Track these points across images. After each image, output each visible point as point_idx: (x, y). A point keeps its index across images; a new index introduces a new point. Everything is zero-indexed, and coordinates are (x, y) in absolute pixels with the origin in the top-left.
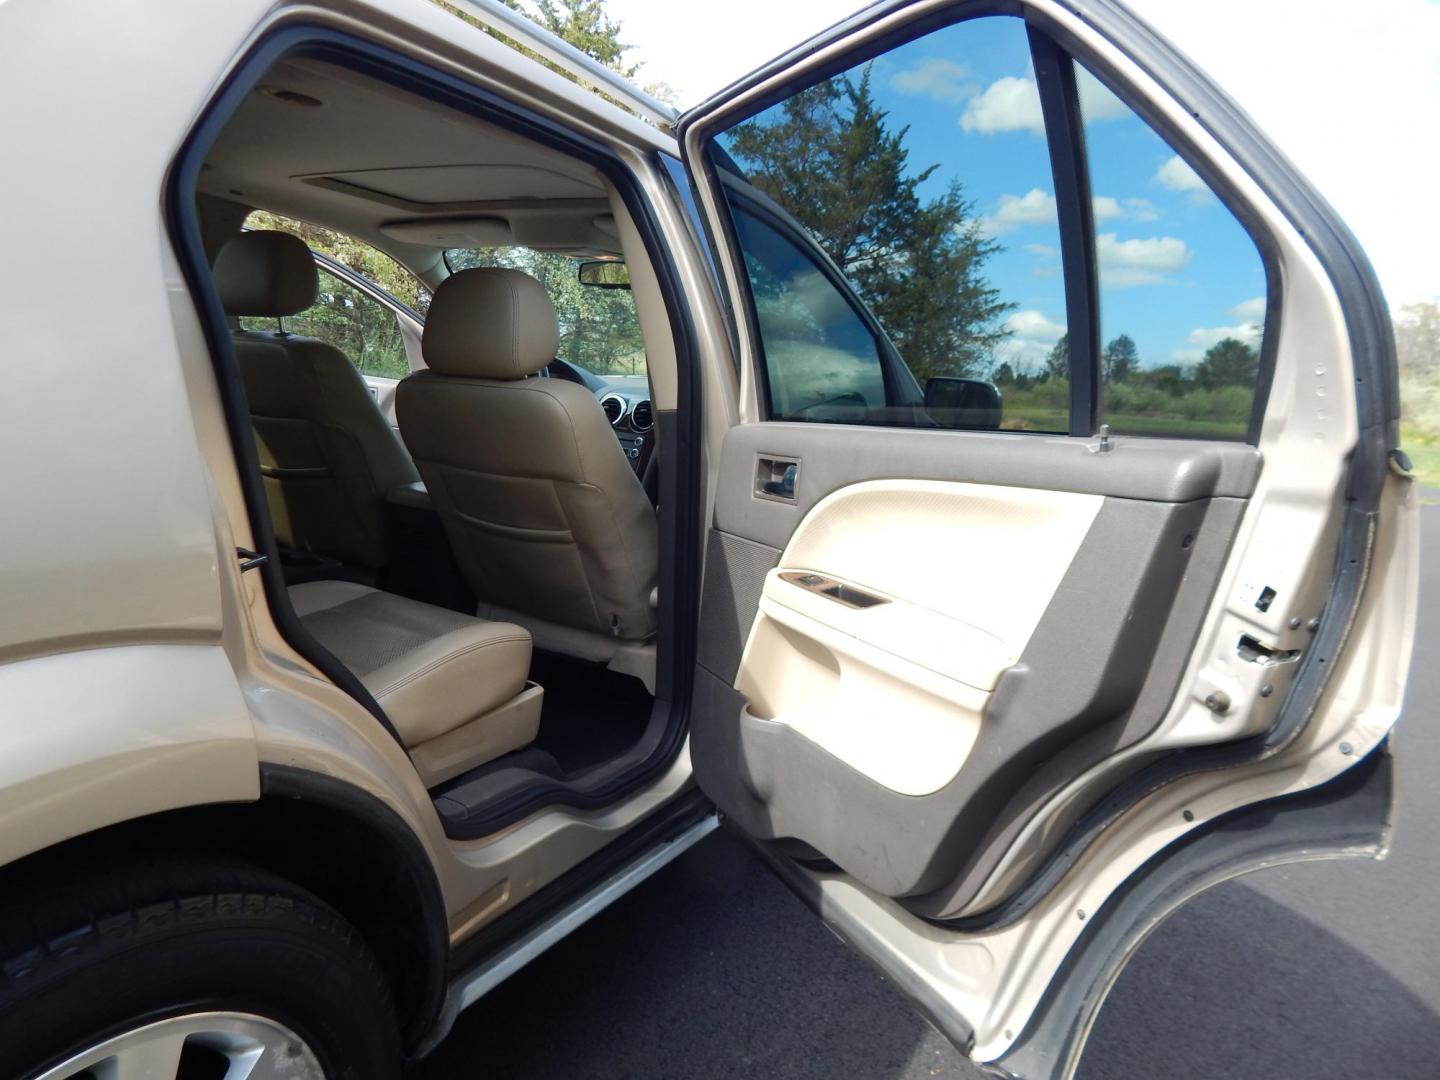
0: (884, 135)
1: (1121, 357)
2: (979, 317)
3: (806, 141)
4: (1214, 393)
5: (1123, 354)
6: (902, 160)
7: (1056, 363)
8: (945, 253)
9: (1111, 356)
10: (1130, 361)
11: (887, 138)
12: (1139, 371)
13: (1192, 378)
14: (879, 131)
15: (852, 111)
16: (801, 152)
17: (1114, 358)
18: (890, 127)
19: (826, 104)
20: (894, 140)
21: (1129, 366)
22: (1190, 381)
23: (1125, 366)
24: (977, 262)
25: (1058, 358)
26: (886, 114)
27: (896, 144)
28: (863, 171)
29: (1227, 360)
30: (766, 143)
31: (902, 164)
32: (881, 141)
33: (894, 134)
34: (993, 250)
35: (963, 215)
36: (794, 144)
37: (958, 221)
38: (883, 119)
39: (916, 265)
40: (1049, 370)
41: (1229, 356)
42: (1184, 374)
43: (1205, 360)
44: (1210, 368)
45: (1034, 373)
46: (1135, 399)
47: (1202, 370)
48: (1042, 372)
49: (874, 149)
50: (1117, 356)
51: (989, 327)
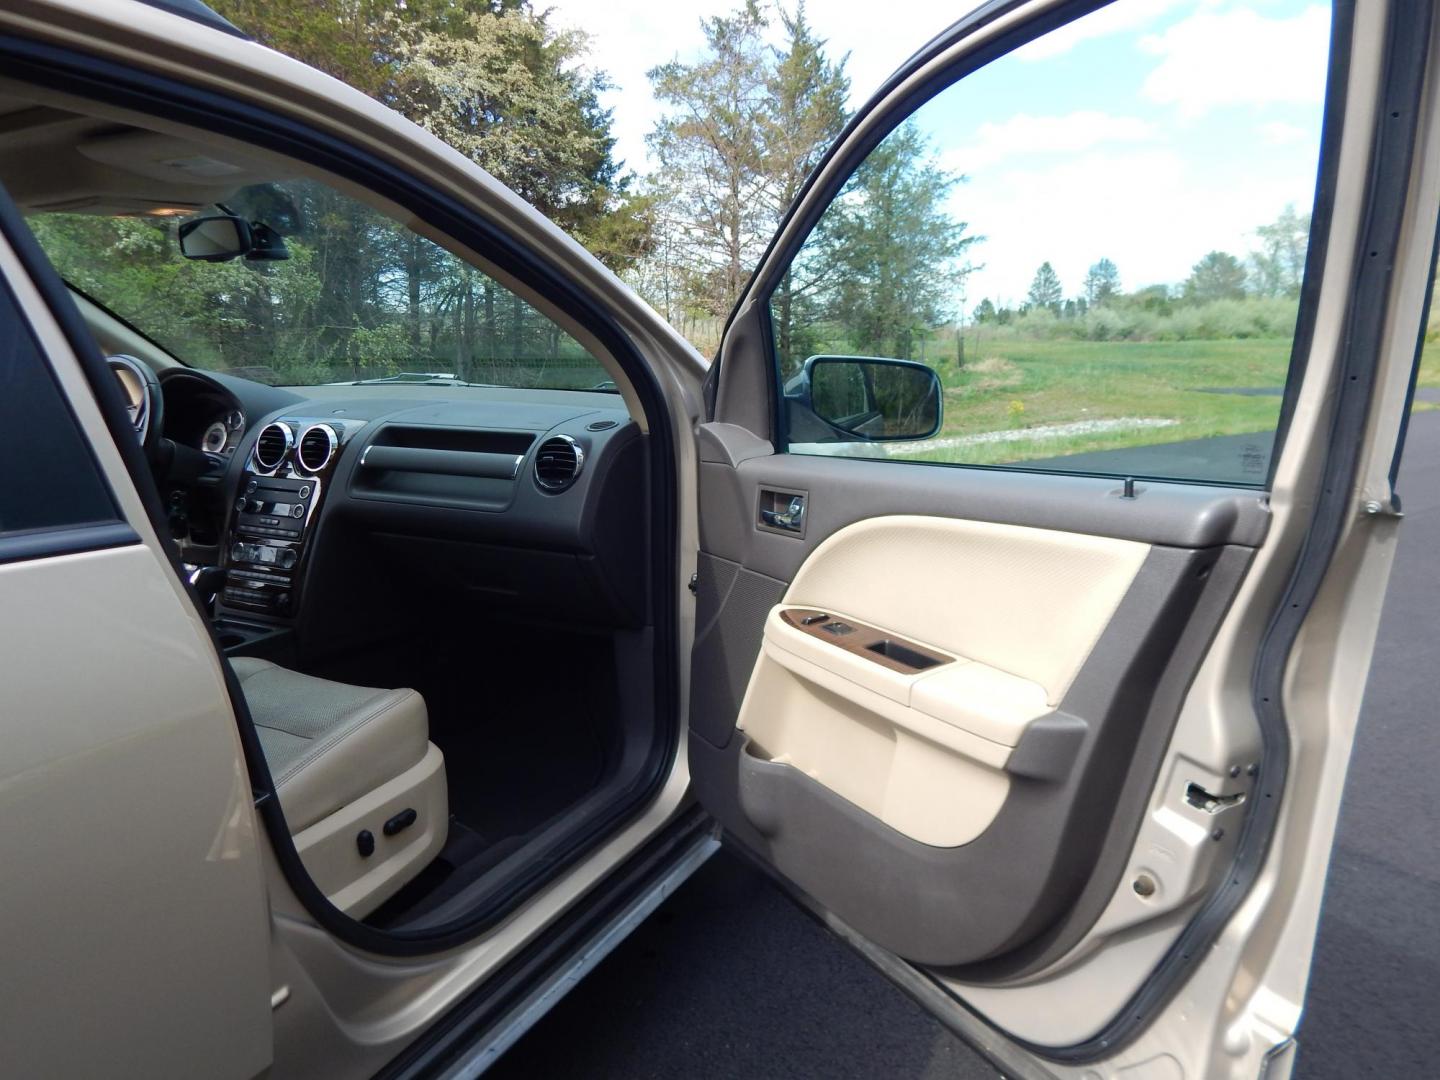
0: (824, 65)
1: (1103, 281)
2: (947, 252)
3: (735, 78)
4: (1203, 308)
5: (1105, 277)
6: (845, 90)
7: (1037, 294)
8: (906, 189)
9: (1092, 280)
10: (1114, 285)
11: (828, 67)
12: (1122, 294)
13: (1180, 296)
14: (818, 61)
15: (788, 41)
16: (732, 89)
17: (1096, 282)
18: (831, 56)
19: (754, 35)
20: (836, 68)
21: (1113, 290)
22: (1177, 299)
23: (1109, 289)
24: (941, 195)
25: (1038, 288)
26: (825, 42)
27: (838, 73)
28: (806, 104)
29: (1214, 273)
30: (691, 83)
31: (846, 94)
32: (822, 71)
33: (835, 63)
34: (956, 180)
35: (921, 147)
36: (723, 80)
37: (916, 152)
38: (822, 47)
39: (876, 203)
40: (1030, 302)
41: (1216, 270)
42: (1171, 292)
43: (1192, 275)
44: (1197, 282)
45: (1015, 307)
46: (1121, 324)
47: (1190, 286)
48: (1023, 305)
49: (816, 81)
50: (1099, 280)
51: (958, 262)
